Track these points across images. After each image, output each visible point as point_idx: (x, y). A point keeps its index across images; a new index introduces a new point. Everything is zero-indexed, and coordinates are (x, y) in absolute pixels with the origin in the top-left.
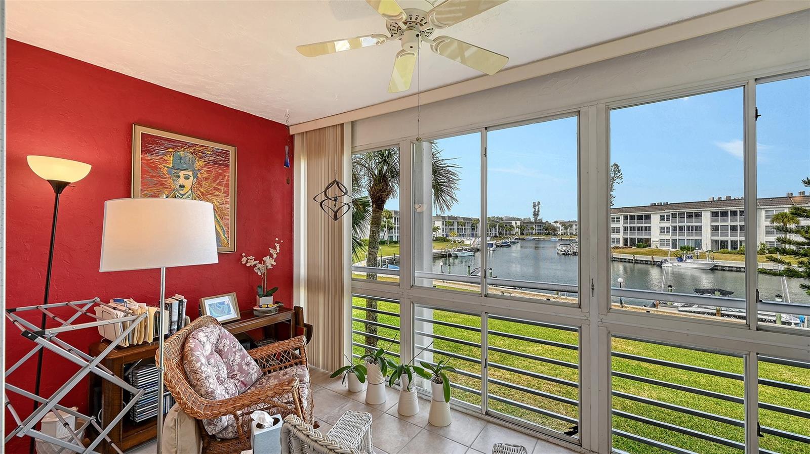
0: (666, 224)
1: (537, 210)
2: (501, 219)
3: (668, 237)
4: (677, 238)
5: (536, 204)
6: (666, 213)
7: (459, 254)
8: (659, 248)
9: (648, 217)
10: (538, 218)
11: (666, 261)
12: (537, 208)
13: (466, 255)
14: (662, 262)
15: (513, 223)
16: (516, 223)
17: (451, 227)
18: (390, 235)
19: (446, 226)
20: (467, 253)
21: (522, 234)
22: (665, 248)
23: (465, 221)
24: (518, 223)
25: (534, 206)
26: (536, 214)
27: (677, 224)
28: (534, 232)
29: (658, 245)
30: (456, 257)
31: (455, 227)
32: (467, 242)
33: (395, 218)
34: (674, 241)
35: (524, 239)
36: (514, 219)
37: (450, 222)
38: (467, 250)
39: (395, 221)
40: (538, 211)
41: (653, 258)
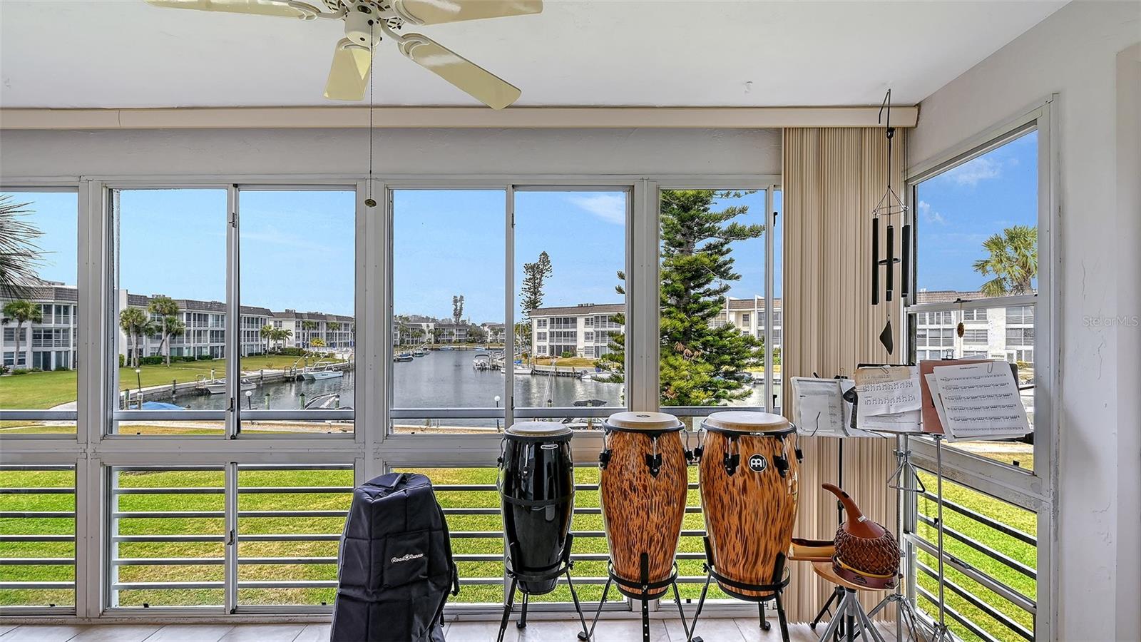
0: (591, 329)
1: (458, 308)
2: (407, 319)
3: (591, 344)
4: (599, 345)
5: (458, 298)
6: (591, 315)
7: (318, 375)
8: (584, 357)
9: (574, 320)
10: (460, 320)
11: (586, 372)
12: (459, 304)
13: (330, 376)
14: (582, 374)
15: (424, 325)
16: (428, 326)
17: (314, 332)
18: (176, 345)
19: (304, 329)
20: (331, 374)
21: (437, 342)
22: (588, 357)
23: (341, 322)
24: (432, 326)
25: (456, 301)
26: (458, 313)
27: (600, 329)
28: (454, 338)
29: (583, 353)
30: (312, 380)
31: (323, 330)
32: (339, 356)
33: (189, 315)
34: (597, 348)
35: (439, 350)
36: (427, 320)
37: (312, 323)
38: (331, 369)
39: (188, 319)
40: (461, 309)
41: (574, 369)
